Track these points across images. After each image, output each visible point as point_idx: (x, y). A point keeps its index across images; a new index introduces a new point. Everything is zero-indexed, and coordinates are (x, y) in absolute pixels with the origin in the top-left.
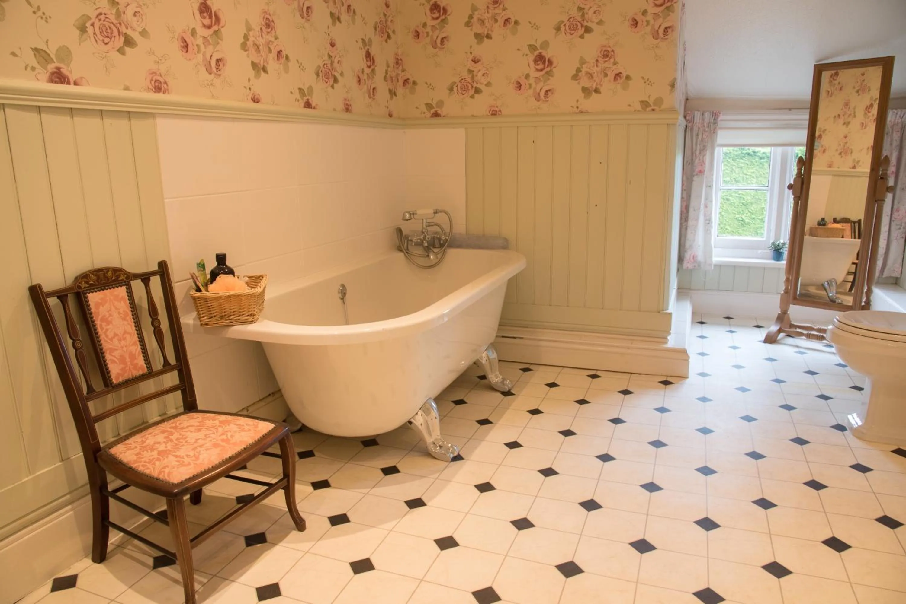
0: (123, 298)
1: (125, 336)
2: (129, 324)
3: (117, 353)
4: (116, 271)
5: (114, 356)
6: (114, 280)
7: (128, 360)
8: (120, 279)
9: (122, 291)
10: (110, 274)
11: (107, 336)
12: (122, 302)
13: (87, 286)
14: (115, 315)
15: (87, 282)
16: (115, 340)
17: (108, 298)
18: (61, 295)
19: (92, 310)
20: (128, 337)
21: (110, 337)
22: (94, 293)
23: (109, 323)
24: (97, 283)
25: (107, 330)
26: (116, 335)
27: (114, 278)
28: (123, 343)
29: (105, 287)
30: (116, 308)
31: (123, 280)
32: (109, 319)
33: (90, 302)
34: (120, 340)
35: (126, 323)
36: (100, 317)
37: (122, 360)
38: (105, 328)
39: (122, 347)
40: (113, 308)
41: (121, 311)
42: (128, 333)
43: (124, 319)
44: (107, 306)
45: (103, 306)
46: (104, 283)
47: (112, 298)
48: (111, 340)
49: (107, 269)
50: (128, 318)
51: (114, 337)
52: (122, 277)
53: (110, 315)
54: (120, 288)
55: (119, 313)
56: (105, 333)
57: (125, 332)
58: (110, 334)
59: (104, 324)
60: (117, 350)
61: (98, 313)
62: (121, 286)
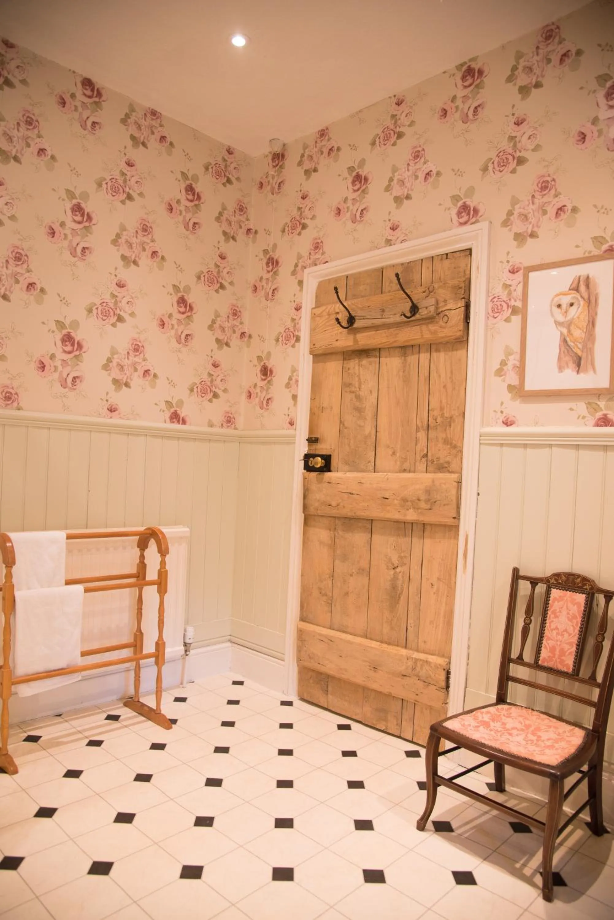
0: (578, 604)
1: (564, 633)
2: (573, 626)
3: (551, 643)
4: (585, 580)
5: (548, 644)
6: (579, 587)
7: (557, 653)
8: (585, 587)
9: (581, 598)
10: (578, 580)
11: (550, 626)
12: (576, 606)
13: (555, 582)
14: (564, 613)
15: (556, 580)
16: (555, 632)
17: (565, 598)
18: (534, 582)
19: (550, 602)
20: (566, 635)
21: (552, 628)
22: (558, 590)
23: (556, 617)
24: (564, 583)
25: (552, 621)
26: (557, 628)
27: (580, 585)
28: (560, 637)
29: (569, 589)
30: (567, 608)
31: (586, 589)
32: (558, 614)
33: (551, 595)
34: (558, 634)
35: (570, 623)
36: (552, 610)
37: (553, 650)
38: (552, 619)
39: (557, 641)
40: (565, 607)
41: (571, 612)
42: (567, 632)
43: (570, 620)
44: (561, 603)
45: (558, 602)
46: (569, 586)
47: (569, 599)
48: (552, 630)
49: (579, 576)
50: (575, 621)
51: (554, 630)
52: (587, 587)
53: (560, 612)
54: (581, 594)
55: (568, 614)
56: (550, 623)
57: (566, 630)
58: (553, 626)
59: (552, 616)
60: (552, 640)
61: (552, 606)
62: (583, 594)
